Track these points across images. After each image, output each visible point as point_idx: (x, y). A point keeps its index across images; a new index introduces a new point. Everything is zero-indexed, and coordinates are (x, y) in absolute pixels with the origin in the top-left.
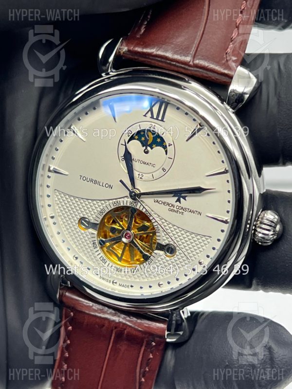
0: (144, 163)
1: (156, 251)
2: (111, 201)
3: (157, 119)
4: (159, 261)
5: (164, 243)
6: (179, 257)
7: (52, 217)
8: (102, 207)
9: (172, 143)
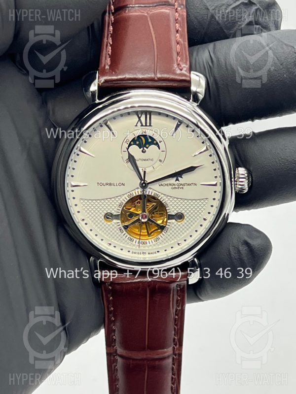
0: (145, 160)
1: (169, 221)
2: (126, 196)
3: (146, 125)
4: (173, 227)
5: (173, 214)
6: (188, 220)
7: (83, 220)
8: (119, 202)
9: (162, 140)
